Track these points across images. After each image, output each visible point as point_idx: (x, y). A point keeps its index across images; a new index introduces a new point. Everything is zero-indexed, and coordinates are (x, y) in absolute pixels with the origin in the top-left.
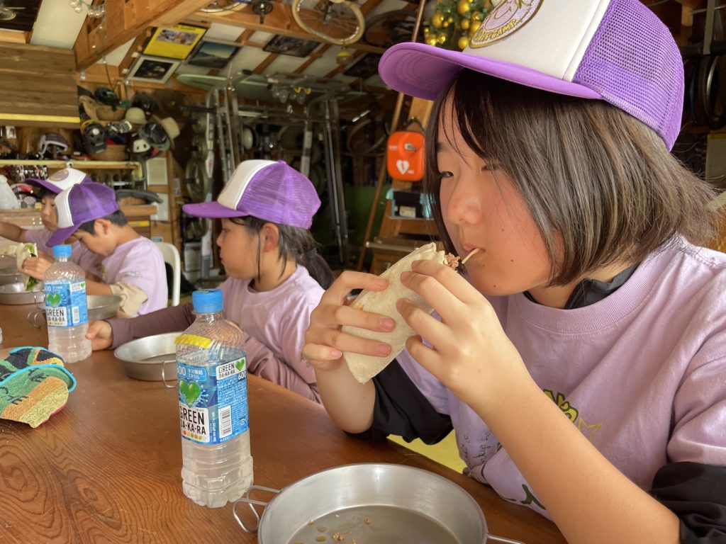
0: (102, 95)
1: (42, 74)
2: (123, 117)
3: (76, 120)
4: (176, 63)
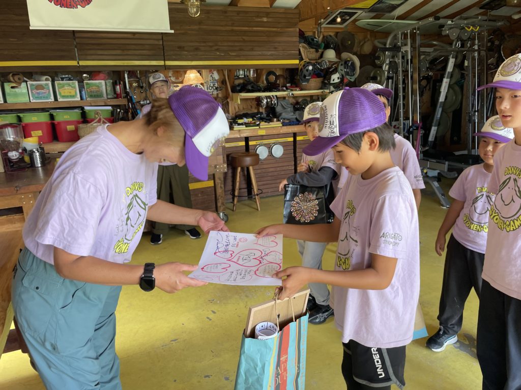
0: (311, 41)
1: (279, 29)
2: (321, 56)
3: (297, 62)
4: (359, 12)
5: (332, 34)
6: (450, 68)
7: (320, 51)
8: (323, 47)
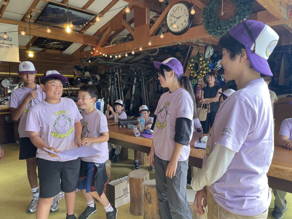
0: (78, 68)
1: (65, 62)
2: (84, 74)
3: (73, 76)
4: (99, 58)
5: (88, 66)
6: (135, 82)
7: (83, 72)
8: (84, 71)
